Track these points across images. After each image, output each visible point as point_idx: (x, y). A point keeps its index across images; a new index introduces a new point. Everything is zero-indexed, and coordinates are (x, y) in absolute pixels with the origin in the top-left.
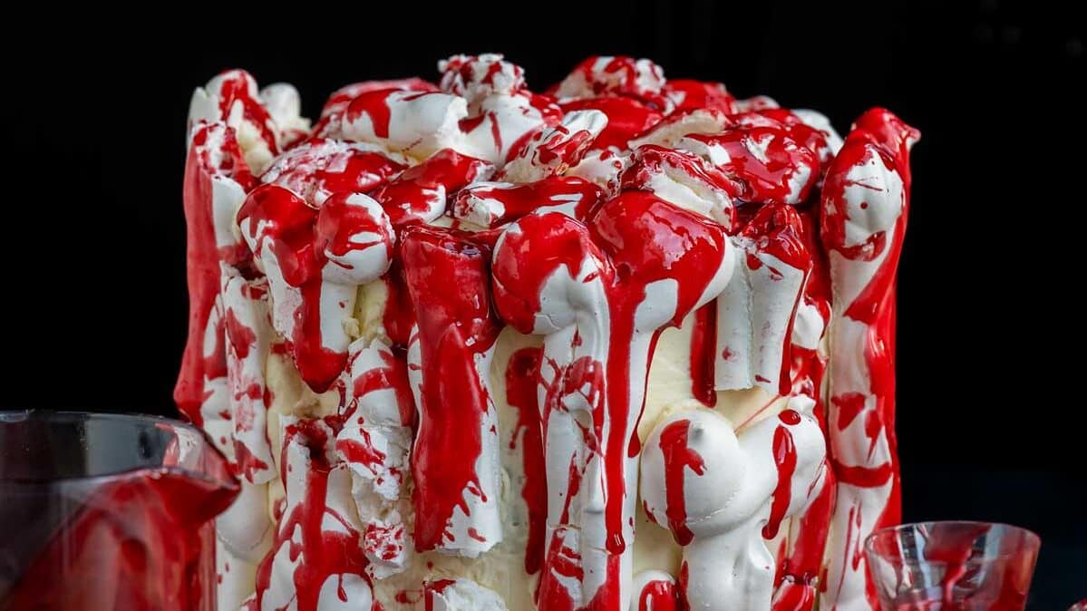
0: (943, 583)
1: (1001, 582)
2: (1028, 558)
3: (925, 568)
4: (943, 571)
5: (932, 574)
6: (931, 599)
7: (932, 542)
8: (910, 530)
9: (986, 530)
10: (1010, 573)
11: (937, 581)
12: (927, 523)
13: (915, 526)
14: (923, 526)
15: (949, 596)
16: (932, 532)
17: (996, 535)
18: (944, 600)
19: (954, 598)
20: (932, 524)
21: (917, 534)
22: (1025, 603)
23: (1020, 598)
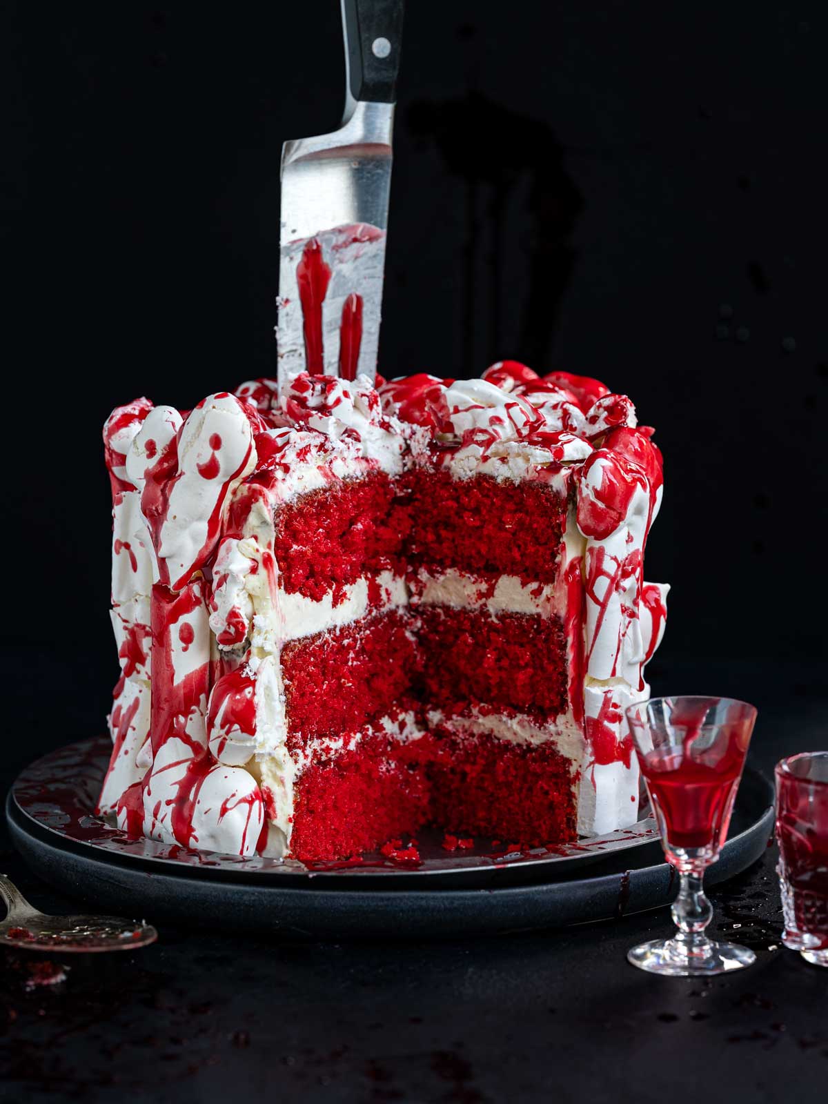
0: (684, 742)
1: (727, 741)
2: (748, 725)
3: (670, 730)
4: (684, 734)
5: (676, 735)
6: (674, 754)
7: (676, 712)
8: (660, 702)
9: (716, 703)
10: (734, 735)
11: (679, 741)
12: (672, 697)
13: (663, 699)
14: (670, 700)
15: (688, 753)
16: (676, 704)
17: (725, 708)
18: (684, 756)
19: (692, 754)
20: (675, 698)
21: (664, 706)
22: (745, 759)
23: (741, 754)
